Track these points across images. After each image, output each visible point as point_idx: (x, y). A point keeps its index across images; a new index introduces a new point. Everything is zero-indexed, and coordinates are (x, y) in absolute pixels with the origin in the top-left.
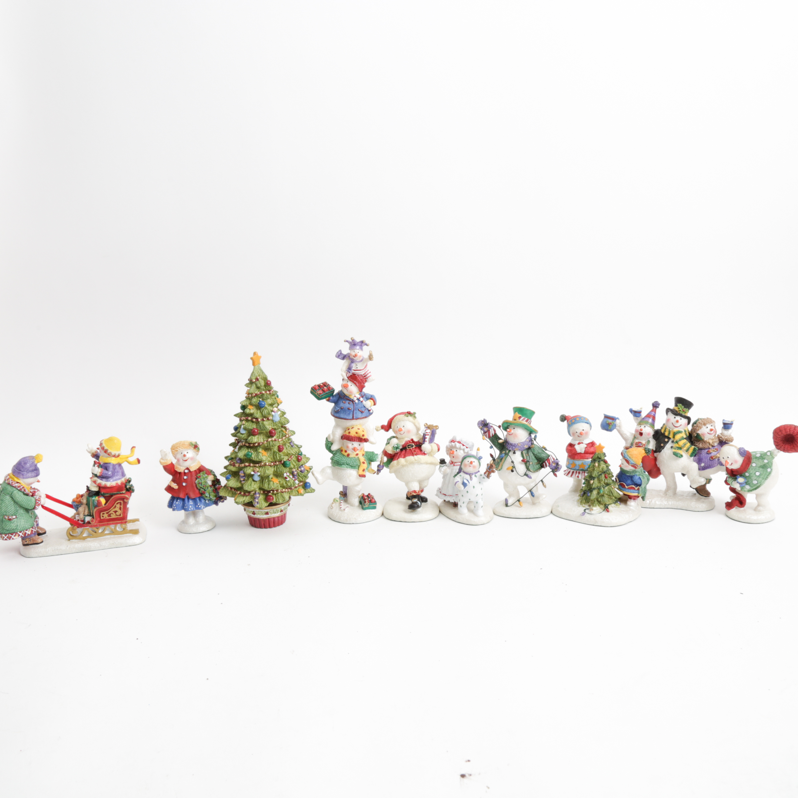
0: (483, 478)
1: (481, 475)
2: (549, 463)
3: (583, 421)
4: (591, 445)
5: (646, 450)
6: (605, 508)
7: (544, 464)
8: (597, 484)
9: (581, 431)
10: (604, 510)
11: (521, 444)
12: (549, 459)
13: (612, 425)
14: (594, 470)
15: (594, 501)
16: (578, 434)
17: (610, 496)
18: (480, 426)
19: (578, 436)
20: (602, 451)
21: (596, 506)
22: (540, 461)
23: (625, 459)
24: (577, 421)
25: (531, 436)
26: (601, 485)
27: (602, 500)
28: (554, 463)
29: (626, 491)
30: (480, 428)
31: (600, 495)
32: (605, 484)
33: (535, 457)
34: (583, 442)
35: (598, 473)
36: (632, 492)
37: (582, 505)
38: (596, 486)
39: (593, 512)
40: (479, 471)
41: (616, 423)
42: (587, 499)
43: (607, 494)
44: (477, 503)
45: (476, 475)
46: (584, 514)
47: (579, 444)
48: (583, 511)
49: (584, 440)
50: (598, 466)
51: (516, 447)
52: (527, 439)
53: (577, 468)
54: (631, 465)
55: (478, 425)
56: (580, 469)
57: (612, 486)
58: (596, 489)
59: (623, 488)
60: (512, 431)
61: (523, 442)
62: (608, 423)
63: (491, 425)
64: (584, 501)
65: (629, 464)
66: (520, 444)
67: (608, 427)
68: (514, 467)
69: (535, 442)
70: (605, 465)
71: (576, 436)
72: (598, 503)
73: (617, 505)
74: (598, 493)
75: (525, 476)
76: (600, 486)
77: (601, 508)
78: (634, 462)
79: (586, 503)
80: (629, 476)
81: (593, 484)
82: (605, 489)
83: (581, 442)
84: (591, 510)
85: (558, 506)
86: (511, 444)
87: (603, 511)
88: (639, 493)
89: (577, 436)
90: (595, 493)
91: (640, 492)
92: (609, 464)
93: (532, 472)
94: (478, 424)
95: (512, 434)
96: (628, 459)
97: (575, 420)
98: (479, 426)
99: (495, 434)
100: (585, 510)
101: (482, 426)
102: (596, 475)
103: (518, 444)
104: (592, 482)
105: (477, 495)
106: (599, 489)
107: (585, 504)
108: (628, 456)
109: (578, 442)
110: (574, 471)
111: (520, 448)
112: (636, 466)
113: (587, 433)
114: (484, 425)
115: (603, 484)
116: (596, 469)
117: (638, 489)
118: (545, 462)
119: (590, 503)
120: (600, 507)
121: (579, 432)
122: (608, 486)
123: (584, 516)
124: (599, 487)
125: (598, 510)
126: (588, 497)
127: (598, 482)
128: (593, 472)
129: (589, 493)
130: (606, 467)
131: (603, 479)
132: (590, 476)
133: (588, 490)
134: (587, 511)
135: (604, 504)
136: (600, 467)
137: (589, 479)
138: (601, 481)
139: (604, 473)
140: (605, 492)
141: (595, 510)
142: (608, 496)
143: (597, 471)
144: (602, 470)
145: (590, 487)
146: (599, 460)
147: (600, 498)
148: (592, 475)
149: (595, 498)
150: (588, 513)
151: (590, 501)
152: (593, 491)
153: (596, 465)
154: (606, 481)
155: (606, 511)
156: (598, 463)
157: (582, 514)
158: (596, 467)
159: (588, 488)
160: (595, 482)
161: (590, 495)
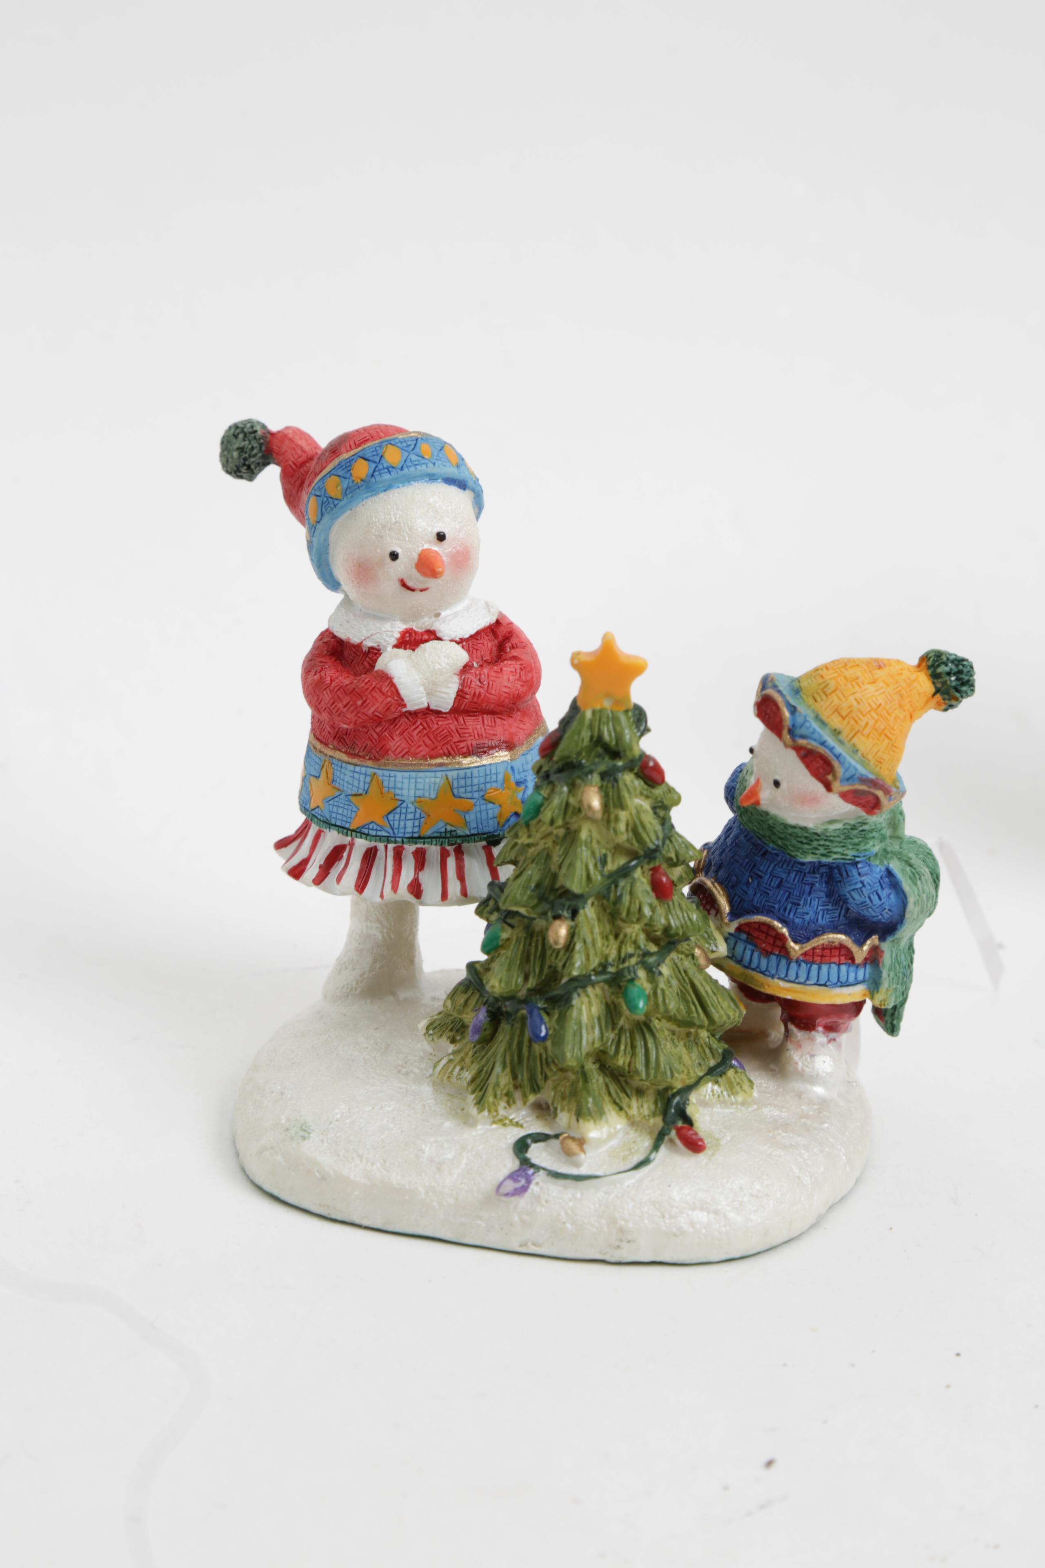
3: (431, 469)
5: (943, 669)
6: (668, 1123)
8: (599, 943)
9: (426, 546)
10: (659, 1139)
14: (570, 837)
15: (587, 1077)
16: (404, 567)
17: (686, 1023)
19: (404, 585)
20: (627, 697)
23: (798, 749)
24: (389, 469)
26: (630, 949)
27: (639, 1061)
29: (792, 975)
31: (622, 1022)
32: (655, 941)
35: (604, 862)
36: (834, 979)
37: (493, 1110)
38: (595, 962)
39: (587, 1164)
43: (670, 1017)
46: (529, 1181)
47: (408, 641)
48: (511, 1164)
50: (606, 806)
53: (410, 827)
54: (846, 788)
56: (429, 832)
57: (697, 952)
58: (593, 984)
59: (767, 954)
65: (828, 787)
70: (647, 797)
71: (390, 584)
72: (613, 1088)
73: (731, 1088)
74: (611, 1012)
76: (622, 960)
77: (633, 1123)
78: (864, 762)
79: (517, 1094)
80: (816, 868)
81: (569, 947)
82: (662, 985)
83: (418, 626)
84: (573, 1146)
85: (305, 1131)
87: (656, 1147)
88: (874, 985)
89: (397, 584)
90: (585, 1018)
91: (885, 974)
92: (671, 790)
96: (823, 743)
97: (377, 462)
100: (521, 1146)
102: (589, 878)
104: (561, 931)
106: (618, 981)
108: (823, 724)
109: (397, 628)
110: (381, 846)
112: (880, 793)
113: (464, 560)
115: (642, 937)
116: (584, 835)
117: (874, 958)
121: (408, 551)
122: (673, 956)
123: (528, 1195)
124: (611, 969)
125: (614, 1143)
126: (530, 1047)
127: (608, 927)
128: (566, 854)
129: (545, 1018)
130: (654, 808)
131: (640, 910)
132: (538, 885)
133: (522, 994)
134: (537, 1153)
135: (661, 1088)
136: (617, 819)
137: (533, 908)
138: (624, 921)
139: (645, 856)
140: (657, 1005)
141: (600, 1142)
142: (674, 1027)
143: (595, 845)
144: (628, 840)
145: (546, 970)
146: (602, 768)
147: (622, 1047)
148: (555, 877)
149: (587, 1054)
150: (557, 1175)
151: (549, 1074)
152: (576, 1001)
153: (590, 807)
154: (663, 921)
155: (671, 1141)
156: (601, 788)
157: (502, 1178)
158: (593, 820)
159: (526, 978)
160: (584, 931)
161: (543, 1034)
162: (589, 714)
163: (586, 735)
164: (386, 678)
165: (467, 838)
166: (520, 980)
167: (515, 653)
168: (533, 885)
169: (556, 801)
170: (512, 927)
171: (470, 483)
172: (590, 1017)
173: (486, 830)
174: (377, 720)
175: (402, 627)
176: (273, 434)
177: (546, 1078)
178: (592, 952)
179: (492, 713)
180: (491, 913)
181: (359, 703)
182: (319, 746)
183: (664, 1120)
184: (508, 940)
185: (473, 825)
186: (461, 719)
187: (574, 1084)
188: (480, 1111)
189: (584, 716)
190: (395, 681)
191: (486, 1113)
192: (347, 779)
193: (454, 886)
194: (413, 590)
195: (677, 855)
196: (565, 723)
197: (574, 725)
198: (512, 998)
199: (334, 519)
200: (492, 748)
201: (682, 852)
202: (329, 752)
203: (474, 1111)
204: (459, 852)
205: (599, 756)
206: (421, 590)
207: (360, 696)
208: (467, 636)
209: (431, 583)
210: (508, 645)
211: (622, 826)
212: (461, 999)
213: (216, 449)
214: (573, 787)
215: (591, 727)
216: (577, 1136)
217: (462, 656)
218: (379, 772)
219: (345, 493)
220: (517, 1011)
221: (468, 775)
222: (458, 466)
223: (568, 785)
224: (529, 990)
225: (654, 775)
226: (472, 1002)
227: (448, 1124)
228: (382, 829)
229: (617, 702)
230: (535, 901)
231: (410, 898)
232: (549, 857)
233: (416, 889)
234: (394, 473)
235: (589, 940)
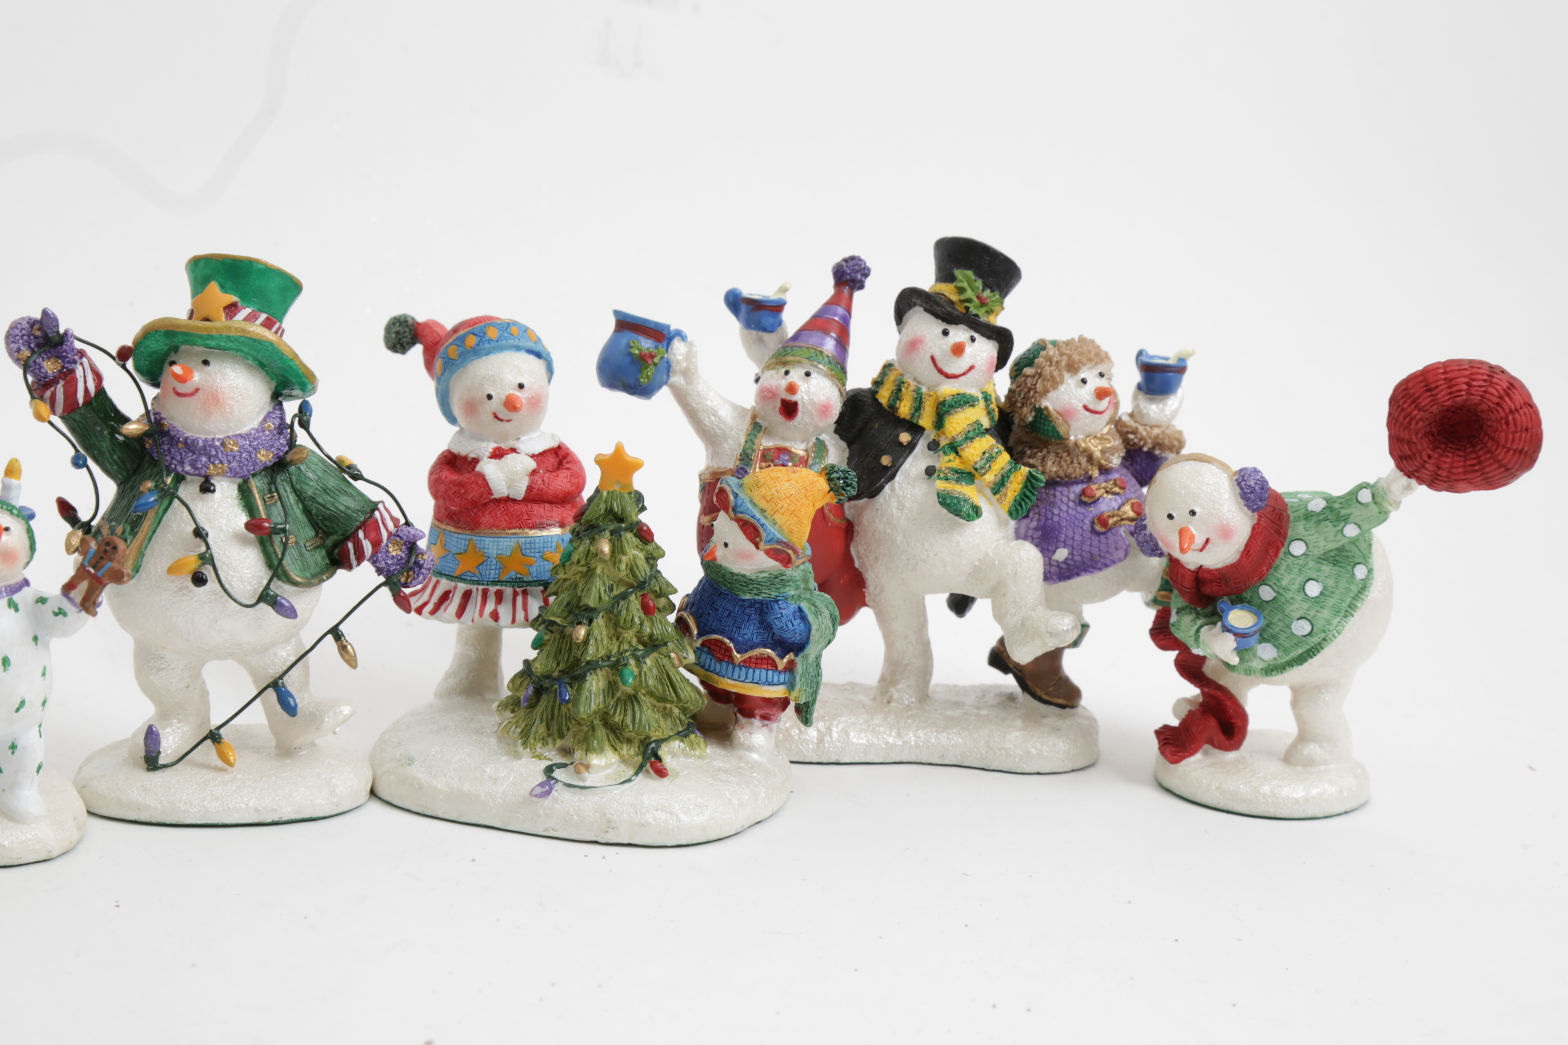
0: (56, 614)
1: (42, 600)
2: (376, 544)
3: (516, 342)
4: (552, 460)
5: (835, 475)
6: (645, 758)
7: (350, 545)
8: (605, 641)
9: (511, 392)
10: (640, 769)
11: (242, 442)
12: (377, 521)
13: (655, 364)
14: (589, 573)
15: (593, 728)
16: (496, 405)
17: (662, 699)
18: (19, 350)
19: (496, 417)
20: (630, 484)
21: (601, 750)
22: (328, 534)
23: (738, 520)
24: (489, 341)
25: (280, 404)
26: (626, 647)
27: (629, 720)
28: (396, 543)
29: (736, 676)
30: (17, 360)
31: (618, 694)
32: (640, 641)
33: (307, 512)
34: (518, 445)
35: (611, 589)
36: (763, 679)
37: (533, 748)
38: (602, 653)
39: (590, 779)
40: (26, 583)
41: (671, 357)
42: (552, 718)
43: (651, 694)
44: (13, 747)
45: (16, 597)
46: (551, 789)
47: (498, 454)
48: (542, 778)
49: (522, 438)
50: (613, 552)
51: (216, 456)
52: (265, 420)
53: (493, 575)
54: (768, 547)
55: (7, 344)
56: (505, 578)
57: (673, 655)
58: (601, 668)
59: (720, 661)
60: (197, 377)
61: (248, 435)
62: (637, 352)
63: (78, 345)
64: (542, 729)
65: (757, 546)
66: (235, 444)
67: (640, 371)
68: (207, 558)
69: (302, 438)
70: (642, 550)
71: (488, 417)
72: (611, 737)
73: (692, 746)
74: (612, 687)
75: (263, 606)
76: (620, 653)
77: (623, 760)
78: (780, 529)
79: (550, 740)
80: (753, 603)
81: (586, 642)
82: (645, 669)
83: (505, 446)
84: (582, 769)
85: (411, 761)
86: (190, 445)
87: (637, 774)
88: (791, 686)
89: (492, 417)
90: (594, 689)
91: (798, 679)
92: (658, 548)
93: (295, 584)
94: (10, 338)
95: (197, 390)
96: (753, 517)
97: (481, 336)
98: (14, 346)
99: (101, 391)
100: (549, 770)
101: (33, 352)
102: (600, 598)
103: (223, 444)
104: (582, 632)
105: (23, 703)
106: (617, 666)
107: (545, 743)
108: (755, 505)
109: (491, 446)
110: (474, 588)
111: (234, 464)
112: (790, 552)
113: (537, 403)
114: (39, 346)
115: (634, 641)
116: (598, 571)
117: (790, 668)
118: (354, 536)
119: (569, 741)
120: (621, 757)
121: (499, 395)
122: (655, 655)
123: (551, 798)
124: (613, 659)
125: (609, 771)
126: (559, 709)
127: (612, 631)
128: (586, 583)
129: (569, 688)
130: (647, 559)
131: (632, 619)
132: (568, 604)
133: (556, 674)
134: (558, 774)
135: (642, 737)
136: (620, 561)
137: (565, 618)
138: (623, 629)
139: (637, 587)
140: (641, 681)
141: (600, 768)
142: (655, 702)
143: (606, 578)
144: (627, 575)
145: (571, 659)
146: (612, 527)
147: (618, 710)
148: (580, 598)
149: (595, 712)
150: (569, 786)
151: (570, 726)
152: (589, 677)
153: (602, 551)
154: (648, 630)
155: (647, 771)
156: (610, 540)
157: (534, 786)
158: (603, 561)
159: (558, 664)
160: (596, 632)
161: (567, 698)
162: (605, 494)
163: (603, 507)
164: (482, 476)
165: (530, 583)
166: (554, 665)
167: (568, 466)
168: (565, 603)
169: (581, 549)
170: (552, 632)
171: (544, 355)
172: (598, 688)
173: (543, 578)
174: (474, 504)
175: (495, 445)
176: (419, 324)
177: (568, 729)
178: (600, 647)
179: (550, 503)
180: (540, 625)
181: (463, 491)
182: (437, 523)
183: (643, 758)
184: (549, 640)
185: (535, 574)
186: (529, 505)
187: (586, 733)
188: (525, 749)
189: (602, 495)
190: (487, 477)
191: (528, 750)
192: (454, 543)
193: (520, 615)
194: (501, 420)
195: (660, 589)
196: (591, 500)
197: (596, 500)
198: (548, 677)
199: (452, 373)
200: (549, 525)
201: (664, 587)
202: (443, 526)
203: (520, 749)
204: (525, 593)
205: (611, 521)
206: (508, 421)
207: (463, 487)
208: (537, 453)
209: (513, 416)
210: (565, 461)
211: (623, 566)
212: (518, 682)
213: (381, 333)
214: (593, 540)
215: (606, 502)
216: (585, 763)
217: (532, 464)
218: (474, 538)
219: (460, 356)
220: (552, 686)
221: (532, 541)
222: (536, 343)
223: (590, 539)
224: (560, 671)
225: (646, 535)
226: (525, 683)
227: (504, 758)
228: (475, 575)
229: (623, 487)
230: (565, 614)
231: (491, 622)
232: (576, 586)
233: (495, 616)
234: (492, 344)
235: (599, 638)
